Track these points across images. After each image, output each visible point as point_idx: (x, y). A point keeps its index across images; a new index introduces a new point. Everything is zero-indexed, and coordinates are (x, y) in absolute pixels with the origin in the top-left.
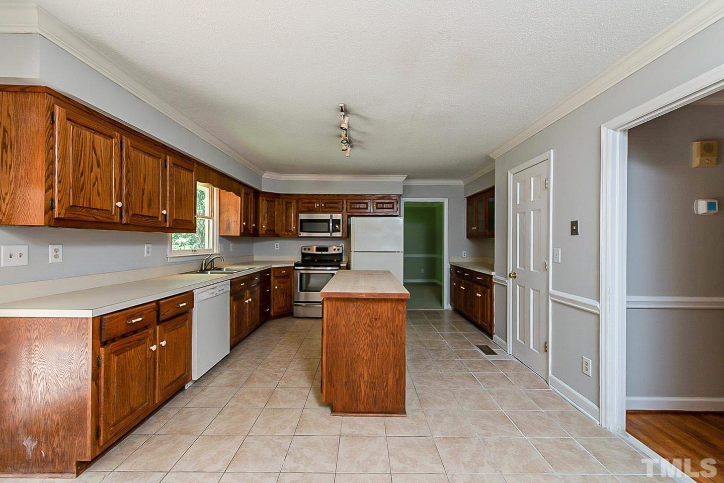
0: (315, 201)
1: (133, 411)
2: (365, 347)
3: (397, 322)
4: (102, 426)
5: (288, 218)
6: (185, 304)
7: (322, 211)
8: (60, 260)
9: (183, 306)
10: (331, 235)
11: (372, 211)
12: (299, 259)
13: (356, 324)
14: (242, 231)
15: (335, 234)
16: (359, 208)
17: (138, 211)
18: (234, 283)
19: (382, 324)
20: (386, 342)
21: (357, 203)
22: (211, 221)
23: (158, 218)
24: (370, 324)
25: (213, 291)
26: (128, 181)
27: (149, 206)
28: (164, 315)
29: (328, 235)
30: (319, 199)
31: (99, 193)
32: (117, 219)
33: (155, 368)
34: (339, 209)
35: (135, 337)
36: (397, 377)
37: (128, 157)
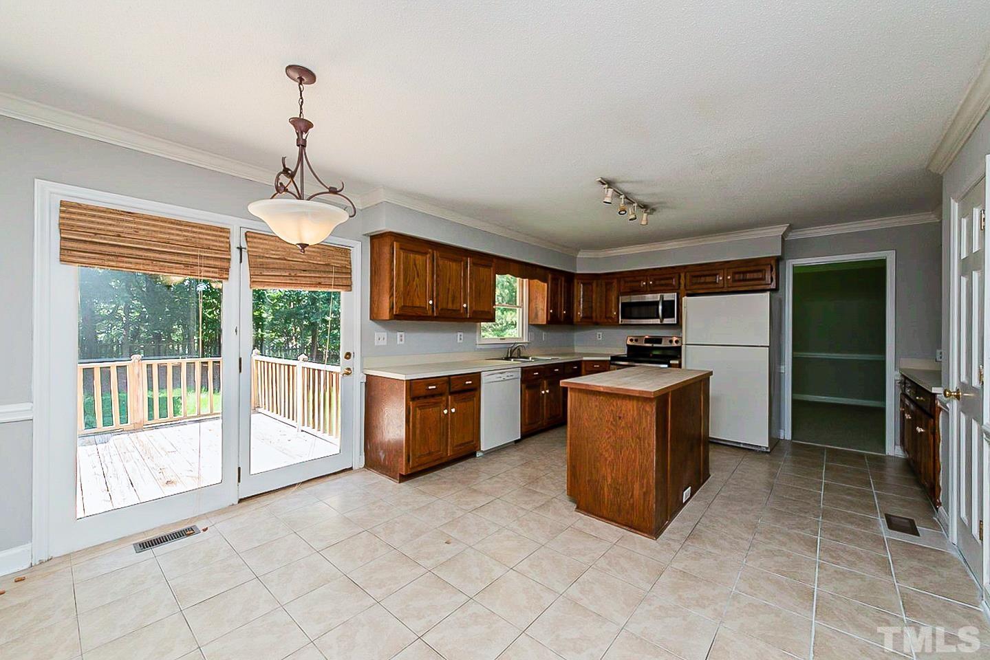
0: (642, 278)
1: (430, 454)
2: (608, 447)
3: (644, 425)
4: (411, 455)
5: (607, 302)
6: (470, 382)
7: (651, 291)
8: (403, 342)
9: (469, 384)
10: (661, 321)
11: (726, 285)
12: (623, 352)
13: (599, 420)
14: (549, 319)
15: (666, 321)
16: (707, 283)
17: (444, 306)
18: (526, 372)
19: (626, 423)
20: (631, 446)
21: (701, 276)
22: (521, 309)
23: (460, 310)
24: (614, 423)
25: (500, 375)
26: (437, 284)
27: (453, 302)
28: (453, 388)
29: (658, 321)
30: (647, 276)
31: (418, 297)
32: (430, 313)
33: (447, 429)
34: (674, 286)
35: (433, 400)
36: (644, 490)
37: (438, 266)
